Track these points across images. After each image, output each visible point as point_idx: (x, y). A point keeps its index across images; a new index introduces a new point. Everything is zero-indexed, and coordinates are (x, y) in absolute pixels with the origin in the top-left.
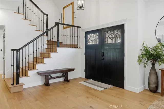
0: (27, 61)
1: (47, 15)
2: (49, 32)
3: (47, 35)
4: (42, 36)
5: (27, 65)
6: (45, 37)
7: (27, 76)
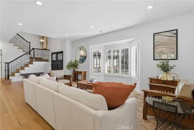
0: (16, 69)
1: (30, 43)
2: (31, 52)
3: (30, 54)
4: (25, 55)
5: (16, 71)
6: (28, 55)
7: (15, 76)
